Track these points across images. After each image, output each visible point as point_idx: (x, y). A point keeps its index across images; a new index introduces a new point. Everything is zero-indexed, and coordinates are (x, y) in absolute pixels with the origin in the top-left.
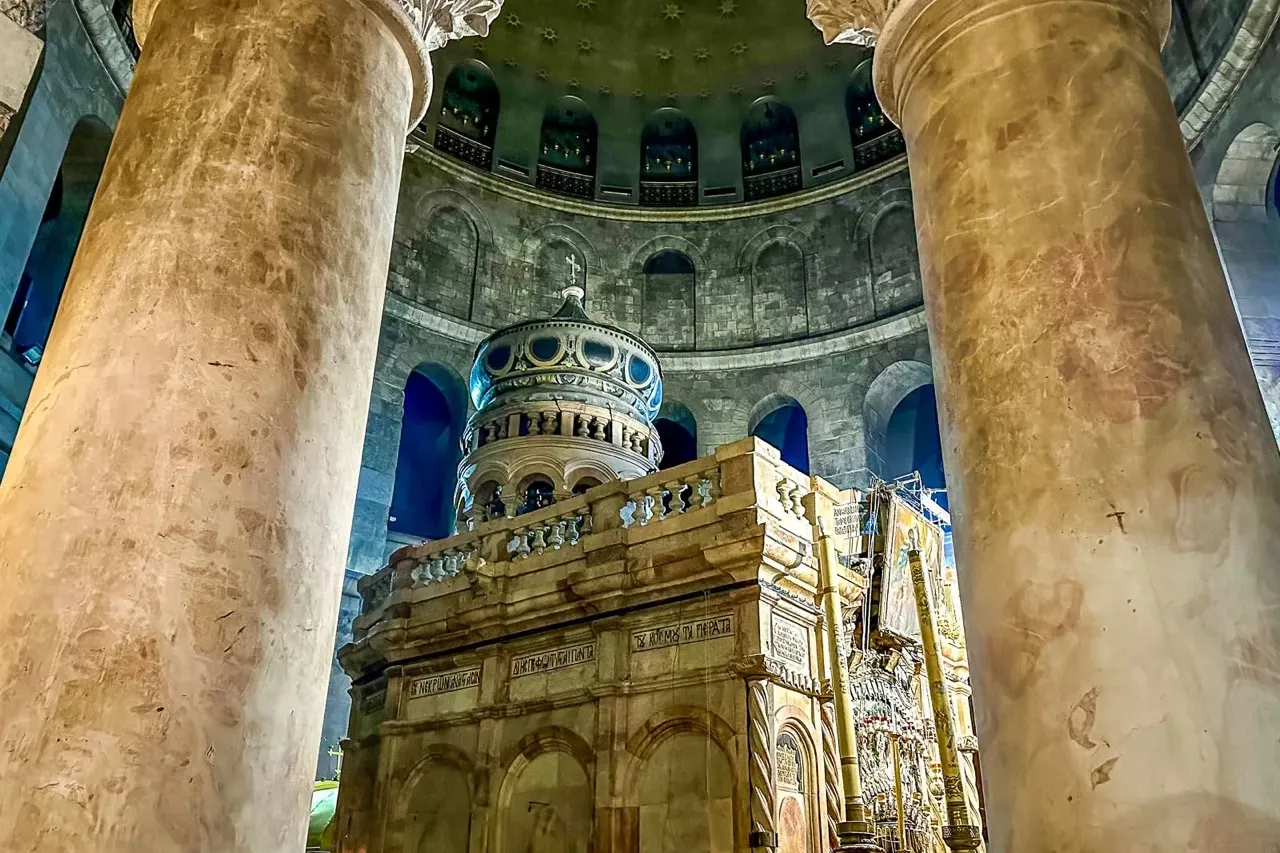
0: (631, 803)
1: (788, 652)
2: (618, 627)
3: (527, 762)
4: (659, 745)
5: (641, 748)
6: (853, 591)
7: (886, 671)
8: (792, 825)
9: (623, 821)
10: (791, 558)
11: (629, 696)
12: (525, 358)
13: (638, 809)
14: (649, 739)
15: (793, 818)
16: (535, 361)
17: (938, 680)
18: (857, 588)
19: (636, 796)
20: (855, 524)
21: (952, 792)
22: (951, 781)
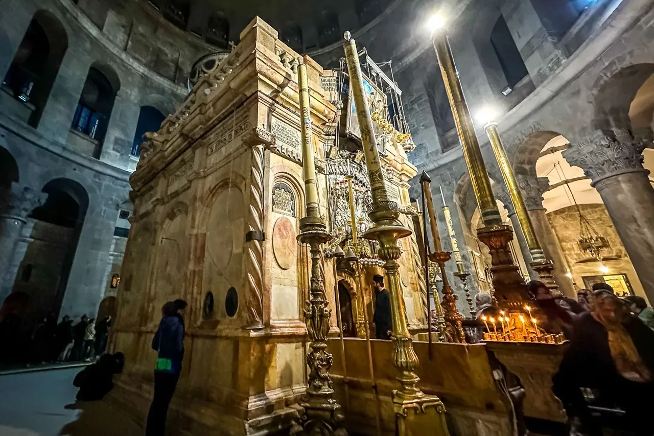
0: (203, 230)
1: (285, 139)
2: (202, 145)
3: (170, 221)
4: (216, 199)
5: (208, 201)
6: (329, 113)
7: (355, 162)
8: (284, 233)
9: (197, 241)
10: (281, 80)
11: (205, 177)
12: (202, 71)
13: (205, 234)
14: (211, 196)
15: (286, 229)
16: (206, 71)
17: (362, 110)
18: (332, 112)
19: (204, 228)
20: (334, 87)
21: (374, 181)
22: (373, 173)
